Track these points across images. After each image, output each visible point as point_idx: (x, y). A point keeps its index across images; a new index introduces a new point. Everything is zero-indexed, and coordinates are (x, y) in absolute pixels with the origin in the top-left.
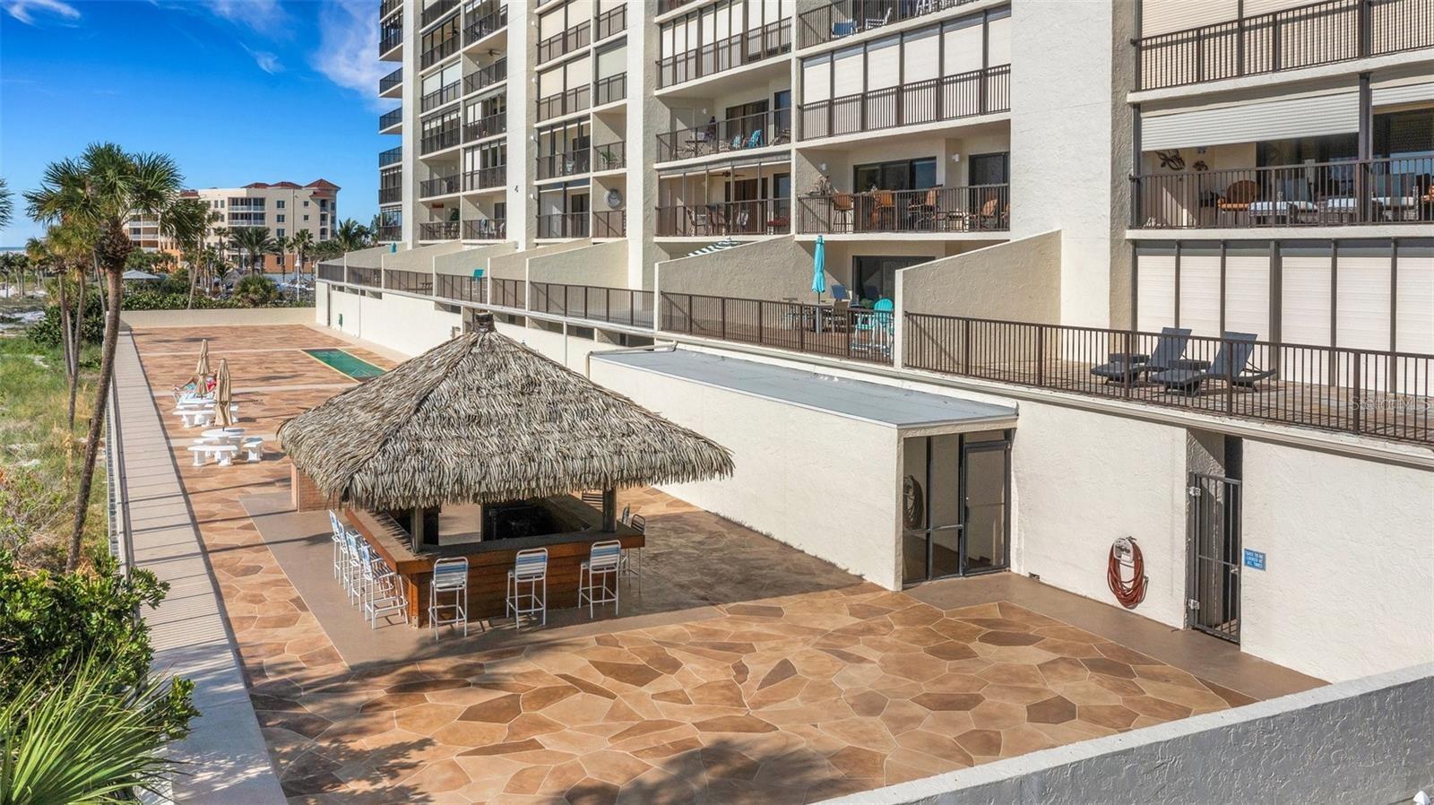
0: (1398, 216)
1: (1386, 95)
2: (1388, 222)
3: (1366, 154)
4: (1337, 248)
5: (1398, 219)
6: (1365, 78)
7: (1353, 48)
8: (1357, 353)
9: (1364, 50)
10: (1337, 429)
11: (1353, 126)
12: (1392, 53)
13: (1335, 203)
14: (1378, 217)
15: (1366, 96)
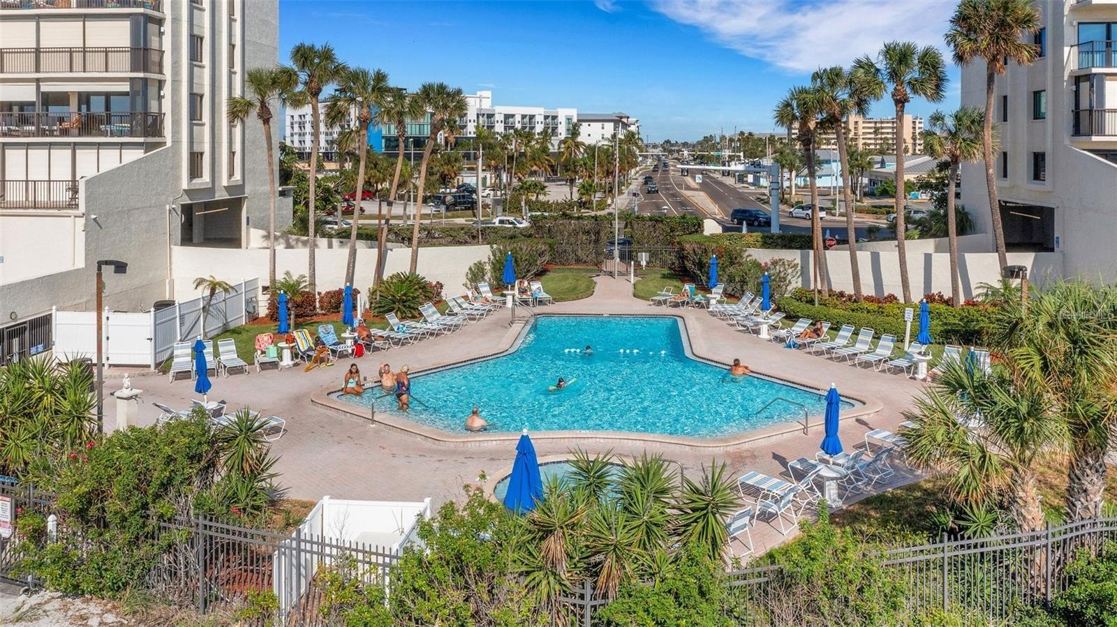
0: (51, 134)
1: (45, 88)
2: (47, 136)
3: (39, 109)
4: (28, 146)
5: (52, 135)
6: (38, 81)
7: (33, 69)
8: (35, 182)
9: (38, 70)
10: (28, 208)
11: (34, 99)
12: (48, 72)
13: (27, 128)
14: (44, 134)
15: (38, 88)
